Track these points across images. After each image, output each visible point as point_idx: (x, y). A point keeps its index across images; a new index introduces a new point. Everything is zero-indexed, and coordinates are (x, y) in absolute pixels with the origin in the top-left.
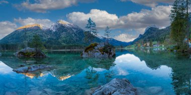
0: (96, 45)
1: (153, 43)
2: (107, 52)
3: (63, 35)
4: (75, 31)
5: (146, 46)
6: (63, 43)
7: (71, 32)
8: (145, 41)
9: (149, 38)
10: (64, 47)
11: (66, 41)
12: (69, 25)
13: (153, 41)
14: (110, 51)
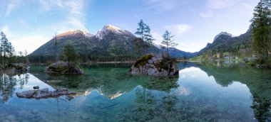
0: (150, 57)
1: (225, 54)
2: (166, 68)
3: (113, 43)
4: (127, 38)
5: (216, 58)
6: (112, 54)
7: (122, 40)
8: (214, 52)
9: (219, 48)
10: (113, 59)
11: (116, 50)
12: (120, 31)
13: (224, 51)
14: (171, 66)
